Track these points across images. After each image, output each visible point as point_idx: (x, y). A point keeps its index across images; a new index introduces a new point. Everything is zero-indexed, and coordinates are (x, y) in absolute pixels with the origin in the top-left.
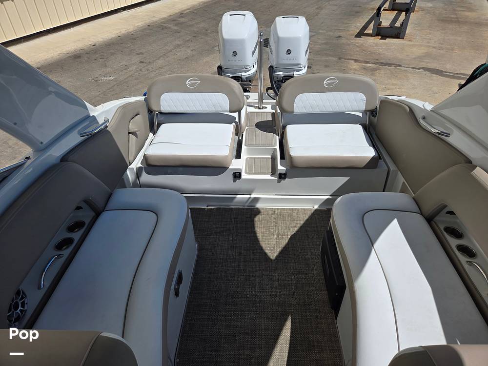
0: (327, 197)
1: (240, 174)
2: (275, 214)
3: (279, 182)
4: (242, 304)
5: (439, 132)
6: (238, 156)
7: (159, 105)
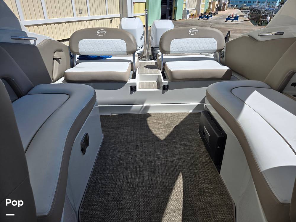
0: (198, 104)
1: (135, 87)
2: (162, 116)
3: (163, 93)
4: (140, 168)
5: (276, 33)
6: (134, 77)
7: (78, 48)
